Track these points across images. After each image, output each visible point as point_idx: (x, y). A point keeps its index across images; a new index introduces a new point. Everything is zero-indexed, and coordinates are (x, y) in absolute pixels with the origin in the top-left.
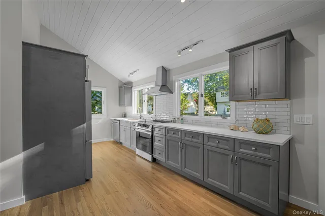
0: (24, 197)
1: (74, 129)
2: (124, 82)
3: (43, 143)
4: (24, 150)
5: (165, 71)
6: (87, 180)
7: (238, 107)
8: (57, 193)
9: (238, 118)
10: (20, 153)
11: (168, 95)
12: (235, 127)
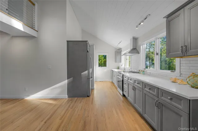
0: (67, 96)
1: (82, 73)
2: (118, 48)
3: (72, 78)
4: (67, 79)
5: (135, 40)
6: (88, 96)
7: (182, 62)
8: (76, 98)
9: (181, 73)
10: (66, 80)
11: (137, 55)
12: (175, 80)
